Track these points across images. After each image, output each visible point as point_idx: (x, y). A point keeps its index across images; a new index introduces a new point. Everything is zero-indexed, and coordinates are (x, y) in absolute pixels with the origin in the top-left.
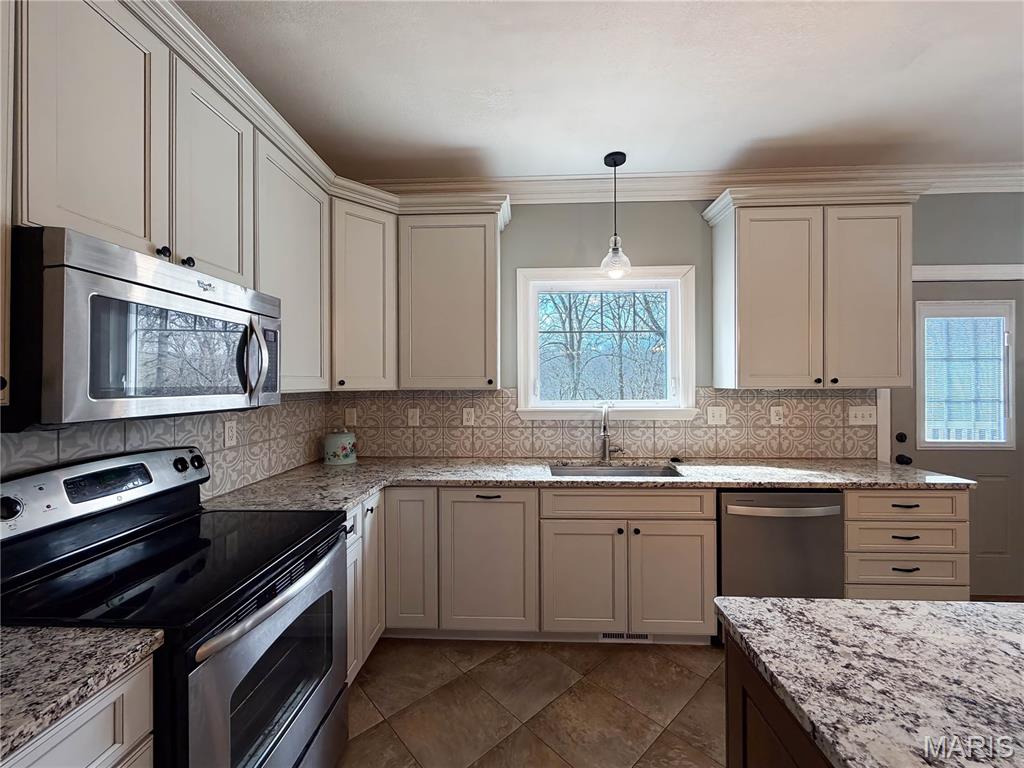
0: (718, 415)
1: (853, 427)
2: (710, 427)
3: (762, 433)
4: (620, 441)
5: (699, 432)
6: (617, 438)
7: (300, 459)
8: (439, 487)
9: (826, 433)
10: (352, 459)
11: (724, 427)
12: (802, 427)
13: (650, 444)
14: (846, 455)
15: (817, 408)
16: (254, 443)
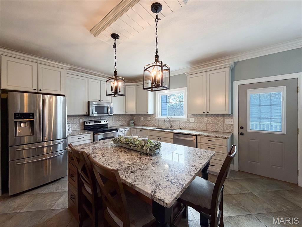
0: (192, 120)
1: (226, 124)
2: (191, 122)
3: (202, 124)
4: (173, 124)
5: (188, 123)
6: (172, 124)
7: (126, 124)
8: (136, 129)
9: (219, 125)
10: (133, 124)
11: (193, 123)
12: (212, 124)
13: (178, 125)
14: (224, 131)
15: (216, 119)
16: (117, 121)
